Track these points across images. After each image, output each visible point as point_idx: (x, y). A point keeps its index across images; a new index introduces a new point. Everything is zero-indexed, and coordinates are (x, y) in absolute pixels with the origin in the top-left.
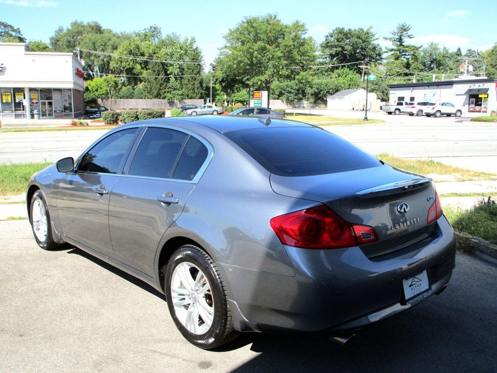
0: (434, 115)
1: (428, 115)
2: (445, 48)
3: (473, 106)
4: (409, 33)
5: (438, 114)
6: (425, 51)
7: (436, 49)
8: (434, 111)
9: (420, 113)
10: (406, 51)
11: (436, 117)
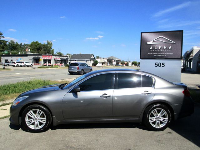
0: (24, 66)
1: (21, 66)
2: (17, 43)
3: (36, 63)
4: (3, 35)
5: (25, 66)
6: (9, 43)
7: (13, 42)
8: (24, 65)
9: (18, 66)
10: (2, 42)
11: (24, 67)
